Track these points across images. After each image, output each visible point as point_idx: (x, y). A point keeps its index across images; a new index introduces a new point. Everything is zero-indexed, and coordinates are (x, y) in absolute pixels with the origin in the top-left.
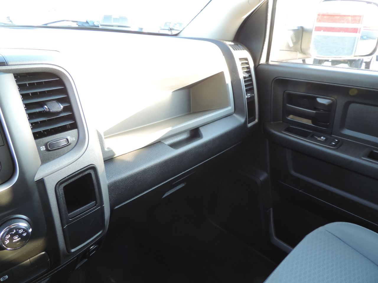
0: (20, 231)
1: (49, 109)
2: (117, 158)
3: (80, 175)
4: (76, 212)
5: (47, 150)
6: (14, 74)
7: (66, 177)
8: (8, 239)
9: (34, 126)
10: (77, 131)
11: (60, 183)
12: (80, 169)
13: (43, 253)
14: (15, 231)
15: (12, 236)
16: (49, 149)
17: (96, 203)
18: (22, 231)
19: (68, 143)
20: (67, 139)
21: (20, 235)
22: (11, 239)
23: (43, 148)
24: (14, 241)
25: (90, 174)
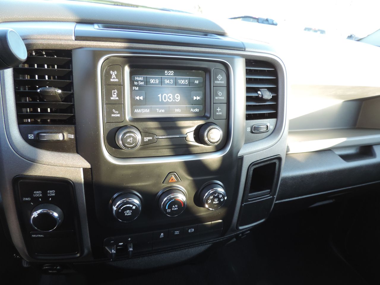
0: (220, 195)
1: (262, 95)
2: (289, 155)
3: (268, 162)
4: (254, 195)
5: (252, 132)
6: (246, 60)
7: (258, 161)
8: (211, 199)
9: (248, 108)
10: (276, 120)
11: (253, 164)
12: (270, 156)
13: (220, 221)
14: (217, 195)
15: (215, 197)
16: (253, 132)
17: (270, 192)
18: (221, 197)
19: (267, 130)
20: (267, 126)
21: (219, 200)
22: (213, 200)
23: (249, 129)
24: (214, 202)
25: (275, 163)
